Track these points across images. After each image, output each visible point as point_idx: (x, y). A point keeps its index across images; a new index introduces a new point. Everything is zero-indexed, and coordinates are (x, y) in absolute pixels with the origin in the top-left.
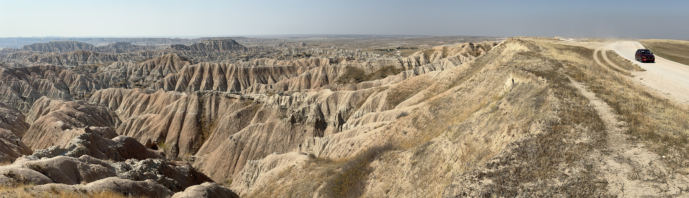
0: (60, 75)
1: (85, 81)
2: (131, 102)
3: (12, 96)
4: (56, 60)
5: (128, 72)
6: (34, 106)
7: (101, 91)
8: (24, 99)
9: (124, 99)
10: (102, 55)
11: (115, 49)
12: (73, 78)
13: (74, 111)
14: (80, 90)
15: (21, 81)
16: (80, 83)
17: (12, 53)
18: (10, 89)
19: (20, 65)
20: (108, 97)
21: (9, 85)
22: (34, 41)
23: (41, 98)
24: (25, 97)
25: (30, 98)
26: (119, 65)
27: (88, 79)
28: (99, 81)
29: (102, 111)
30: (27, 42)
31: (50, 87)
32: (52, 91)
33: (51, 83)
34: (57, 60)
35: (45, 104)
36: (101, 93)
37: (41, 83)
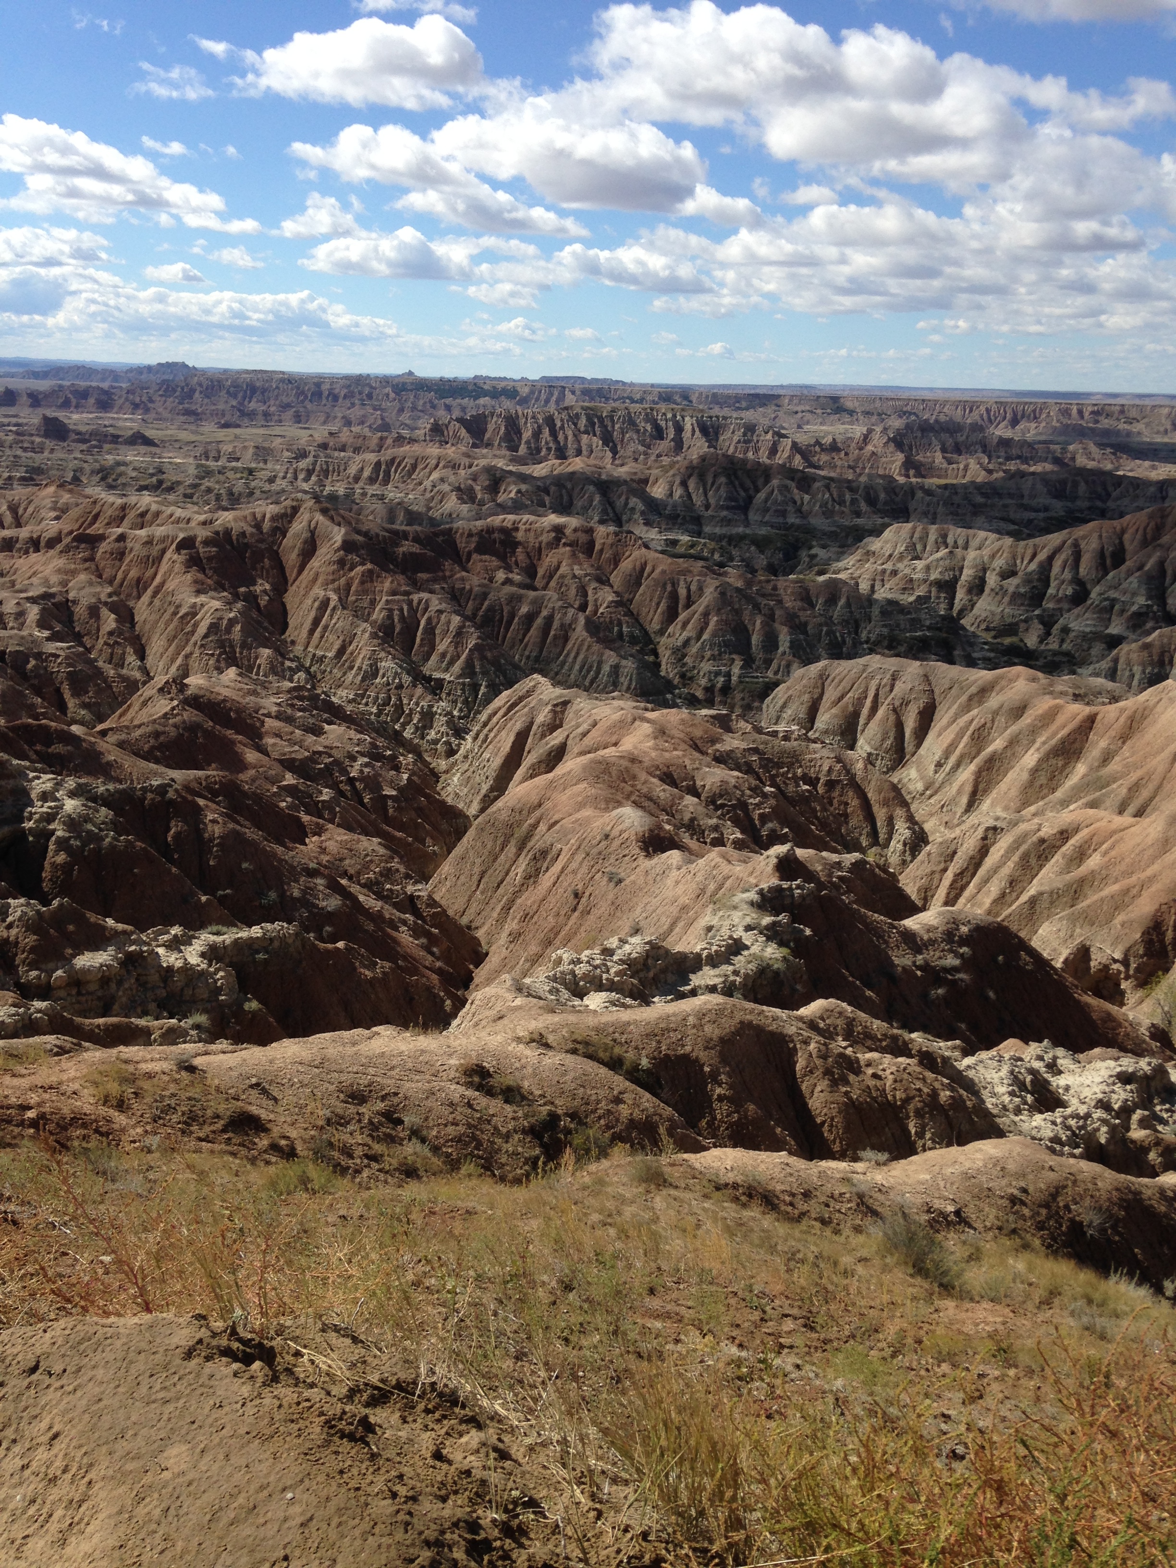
0: (616, 578)
1: (738, 612)
2: (980, 738)
3: (374, 672)
4: (591, 501)
5: (963, 578)
6: (485, 725)
7: (825, 668)
8: (435, 687)
9: (942, 718)
10: (828, 487)
11: (900, 457)
12: (682, 592)
13: (687, 759)
14: (713, 658)
15: (425, 595)
16: (714, 620)
17: (372, 457)
18: (367, 635)
19: (412, 517)
20: (861, 701)
21: (361, 614)
22: (482, 401)
23: (521, 687)
24: (437, 675)
25: (464, 684)
26: (921, 538)
27: (757, 607)
28: (812, 618)
29: (830, 770)
30: (449, 401)
31: (566, 630)
32: (572, 655)
33: (571, 612)
34: (597, 498)
35: (543, 716)
36: (823, 677)
37: (524, 609)
